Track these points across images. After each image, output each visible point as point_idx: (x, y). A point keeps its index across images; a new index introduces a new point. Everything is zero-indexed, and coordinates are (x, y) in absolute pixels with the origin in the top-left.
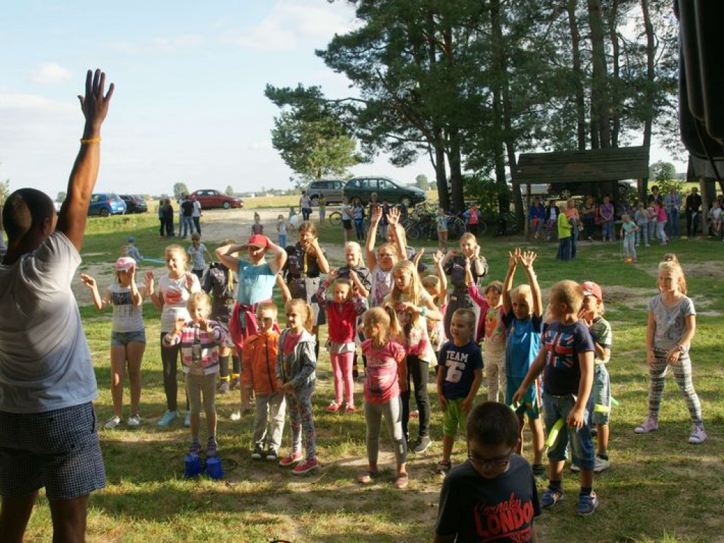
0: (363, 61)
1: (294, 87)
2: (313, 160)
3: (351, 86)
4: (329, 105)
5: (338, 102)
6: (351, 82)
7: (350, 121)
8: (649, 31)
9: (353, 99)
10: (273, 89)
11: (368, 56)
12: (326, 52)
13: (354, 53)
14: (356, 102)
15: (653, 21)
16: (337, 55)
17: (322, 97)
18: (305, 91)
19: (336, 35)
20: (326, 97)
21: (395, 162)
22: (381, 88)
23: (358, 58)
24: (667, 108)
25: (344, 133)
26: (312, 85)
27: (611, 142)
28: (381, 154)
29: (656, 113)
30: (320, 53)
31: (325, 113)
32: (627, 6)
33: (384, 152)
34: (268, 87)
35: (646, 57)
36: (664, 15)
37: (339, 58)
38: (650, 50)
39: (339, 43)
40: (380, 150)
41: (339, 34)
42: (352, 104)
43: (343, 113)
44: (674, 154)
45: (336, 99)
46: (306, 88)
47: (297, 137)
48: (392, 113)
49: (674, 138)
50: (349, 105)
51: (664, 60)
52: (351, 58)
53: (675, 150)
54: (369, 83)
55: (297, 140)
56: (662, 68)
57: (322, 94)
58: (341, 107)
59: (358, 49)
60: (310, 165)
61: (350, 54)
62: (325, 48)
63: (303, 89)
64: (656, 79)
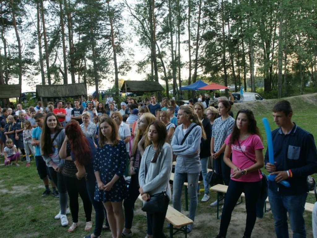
8: (18, 40)
15: (20, 36)
24: (28, 70)
27: (5, 82)
29: (24, 72)
32: (9, 29)
35: (18, 50)
36: (25, 34)
38: (19, 47)
44: (32, 88)
49: (31, 82)
51: (26, 52)
53: (32, 87)
56: (25, 55)
64: (22, 59)
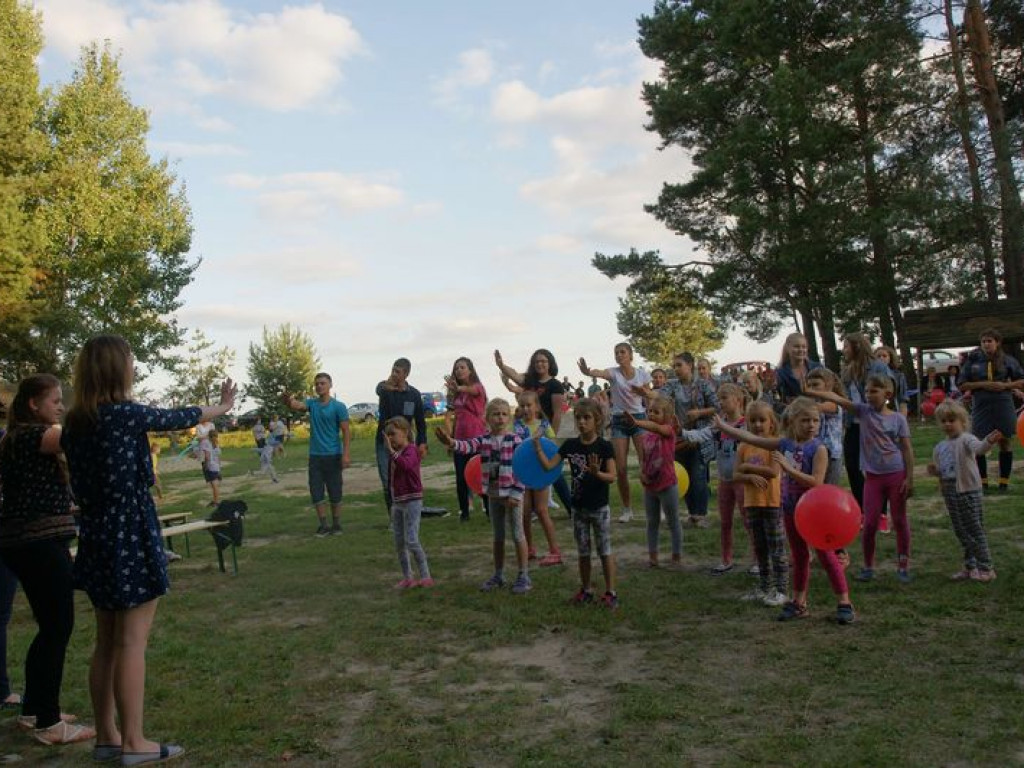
0: (703, 215)
1: (626, 254)
2: (666, 344)
3: (696, 249)
4: (670, 273)
5: (680, 267)
6: (696, 244)
7: (696, 289)
9: (698, 263)
10: (603, 258)
11: (709, 208)
12: (656, 206)
13: (691, 205)
14: (701, 266)
16: (671, 210)
17: (661, 263)
18: (640, 257)
19: (665, 184)
20: (665, 263)
21: (751, 335)
22: (732, 249)
23: (698, 211)
25: (690, 305)
26: (647, 251)
28: (738, 328)
30: (649, 209)
31: (665, 282)
33: (741, 325)
34: (597, 256)
37: (674, 213)
39: (671, 194)
40: (737, 324)
41: (669, 183)
42: (697, 269)
43: (687, 280)
45: (677, 264)
46: (641, 253)
47: (647, 320)
48: (748, 277)
50: (693, 270)
52: (687, 211)
54: (719, 244)
55: (647, 324)
57: (660, 260)
58: (684, 274)
59: (695, 201)
60: (662, 352)
61: (687, 207)
62: (654, 202)
63: (637, 256)
